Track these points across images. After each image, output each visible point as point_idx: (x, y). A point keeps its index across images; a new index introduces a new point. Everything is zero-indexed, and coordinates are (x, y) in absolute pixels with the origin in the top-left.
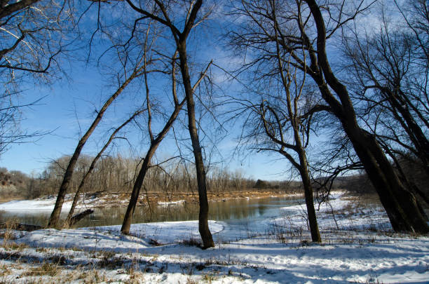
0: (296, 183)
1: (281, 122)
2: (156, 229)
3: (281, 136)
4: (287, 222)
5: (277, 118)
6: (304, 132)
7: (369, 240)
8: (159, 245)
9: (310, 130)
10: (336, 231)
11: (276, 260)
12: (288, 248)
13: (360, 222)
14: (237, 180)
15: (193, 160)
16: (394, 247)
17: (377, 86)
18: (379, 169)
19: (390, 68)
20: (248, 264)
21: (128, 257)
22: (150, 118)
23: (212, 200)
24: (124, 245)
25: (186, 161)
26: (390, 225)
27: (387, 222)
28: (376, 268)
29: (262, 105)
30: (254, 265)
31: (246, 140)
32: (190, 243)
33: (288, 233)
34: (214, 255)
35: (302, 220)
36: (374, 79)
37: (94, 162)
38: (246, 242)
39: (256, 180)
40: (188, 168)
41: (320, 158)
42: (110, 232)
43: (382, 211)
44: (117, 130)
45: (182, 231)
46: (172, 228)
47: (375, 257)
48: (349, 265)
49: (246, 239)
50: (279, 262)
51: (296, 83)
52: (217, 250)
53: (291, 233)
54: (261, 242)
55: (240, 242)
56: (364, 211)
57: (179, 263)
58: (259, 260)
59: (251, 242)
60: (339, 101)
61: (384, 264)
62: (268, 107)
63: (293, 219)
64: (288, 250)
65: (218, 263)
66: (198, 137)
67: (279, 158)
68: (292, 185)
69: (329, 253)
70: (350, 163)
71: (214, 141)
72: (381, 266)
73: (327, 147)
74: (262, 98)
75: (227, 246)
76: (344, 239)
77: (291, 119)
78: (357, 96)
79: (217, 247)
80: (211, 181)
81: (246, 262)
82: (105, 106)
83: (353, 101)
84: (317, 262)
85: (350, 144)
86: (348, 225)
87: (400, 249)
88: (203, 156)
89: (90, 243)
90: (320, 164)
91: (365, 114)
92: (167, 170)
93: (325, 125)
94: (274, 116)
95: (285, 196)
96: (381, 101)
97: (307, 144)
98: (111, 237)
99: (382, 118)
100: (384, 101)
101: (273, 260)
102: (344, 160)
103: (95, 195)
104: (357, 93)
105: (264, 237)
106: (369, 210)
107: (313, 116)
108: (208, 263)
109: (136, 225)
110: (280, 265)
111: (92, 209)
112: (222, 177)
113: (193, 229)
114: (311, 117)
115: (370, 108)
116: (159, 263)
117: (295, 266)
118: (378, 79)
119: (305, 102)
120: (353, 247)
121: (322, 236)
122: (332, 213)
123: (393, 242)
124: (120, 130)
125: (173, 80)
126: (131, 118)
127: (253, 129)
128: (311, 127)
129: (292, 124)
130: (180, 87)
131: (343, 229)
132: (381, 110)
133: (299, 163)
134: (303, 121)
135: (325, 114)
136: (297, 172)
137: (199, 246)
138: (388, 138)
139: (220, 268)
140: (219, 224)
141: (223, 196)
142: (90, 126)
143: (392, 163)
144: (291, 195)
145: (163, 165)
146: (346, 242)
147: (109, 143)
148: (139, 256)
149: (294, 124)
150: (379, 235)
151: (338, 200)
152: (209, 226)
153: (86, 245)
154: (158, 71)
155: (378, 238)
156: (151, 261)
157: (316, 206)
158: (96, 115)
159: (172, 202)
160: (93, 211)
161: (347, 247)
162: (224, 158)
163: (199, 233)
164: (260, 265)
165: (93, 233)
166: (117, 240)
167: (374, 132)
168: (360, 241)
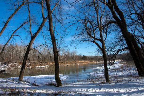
0: (101, 57)
1: (94, 28)
2: (35, 78)
3: (94, 35)
4: (96, 74)
5: (92, 26)
6: (105, 33)
7: (129, 80)
8: (37, 85)
9: (107, 32)
10: (116, 77)
11: (90, 90)
12: (95, 85)
13: (126, 73)
14: (74, 56)
15: (52, 46)
16: (138, 83)
17: (136, 13)
18: (135, 50)
19: (142, 5)
20: (77, 93)
21: (22, 91)
22: (30, 25)
23: (62, 65)
24: (20, 86)
25: (49, 47)
26: (138, 74)
27: (137, 73)
28: (131, 91)
29: (85, 20)
30: (80, 93)
31: (78, 36)
32: (51, 85)
33: (96, 79)
34: (62, 89)
35: (102, 73)
36: (135, 10)
37: (4, 47)
38: (77, 83)
39: (82, 55)
40: (50, 50)
41: (111, 45)
42: (13, 80)
43: (135, 68)
44: (15, 31)
45: (47, 80)
46: (43, 78)
47: (131, 87)
48: (120, 90)
49: (77, 82)
50: (91, 91)
51: (101, 9)
52: (63, 87)
53: (97, 79)
54: (84, 83)
55: (74, 84)
56: (128, 68)
57: (46, 93)
58: (83, 91)
59: (79, 83)
60: (120, 19)
61: (134, 90)
62: (88, 21)
63: (99, 73)
64: (95, 86)
65: (64, 93)
66: (54, 35)
67: (93, 45)
68: (99, 58)
69: (113, 86)
70: (123, 47)
71: (62, 37)
72: (133, 90)
73: (114, 40)
74: (85, 16)
75: (68, 85)
76: (119, 80)
77: (99, 27)
78: (128, 17)
79: (63, 86)
80: (61, 56)
81: (77, 92)
82: (9, 19)
83: (126, 20)
84: (107, 90)
85: (124, 39)
86: (121, 75)
87: (141, 83)
88: (57, 44)
89: (4, 85)
90: (111, 48)
91: (131, 26)
92: (39, 51)
93: (114, 30)
94: (91, 25)
95: (95, 63)
96: (138, 20)
97: (106, 39)
98: (14, 82)
99: (137, 28)
100: (139, 20)
101: (89, 91)
102: (121, 46)
103: (6, 63)
104: (128, 16)
105: (85, 81)
106: (130, 68)
107: (109, 26)
108: (59, 93)
109: (25, 77)
110: (91, 92)
111: (5, 70)
112: (66, 54)
113: (52, 78)
114: (108, 26)
115: (133, 23)
116: (36, 93)
117: (98, 92)
118: (137, 10)
119: (105, 19)
120: (122, 83)
121: (110, 80)
122: (115, 70)
123: (138, 81)
124: (16, 32)
125: (42, 6)
126: (21, 26)
127: (81, 31)
128: (108, 31)
129: (99, 29)
130: (45, 10)
131: (119, 76)
132: (137, 24)
133: (102, 47)
134: (104, 28)
135: (114, 25)
136: (101, 51)
137: (55, 85)
138: (140, 37)
139: (64, 95)
140: (65, 76)
141: (67, 63)
142: (1, 30)
143: (140, 48)
144: (98, 62)
145: (37, 49)
146: (120, 81)
147: (11, 38)
148: (27, 90)
149: (100, 29)
150: (133, 78)
151: (118, 64)
152: (60, 77)
153: (2, 86)
154: (35, 2)
155: (132, 79)
156: (33, 92)
157: (108, 67)
158: (4, 24)
159: (43, 66)
160: (5, 71)
161: (120, 83)
162: (67, 45)
163: (55, 80)
164: (83, 93)
165: (5, 80)
166: (17, 84)
167: (134, 34)
168: (125, 81)
